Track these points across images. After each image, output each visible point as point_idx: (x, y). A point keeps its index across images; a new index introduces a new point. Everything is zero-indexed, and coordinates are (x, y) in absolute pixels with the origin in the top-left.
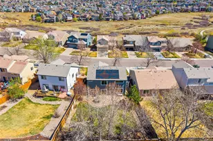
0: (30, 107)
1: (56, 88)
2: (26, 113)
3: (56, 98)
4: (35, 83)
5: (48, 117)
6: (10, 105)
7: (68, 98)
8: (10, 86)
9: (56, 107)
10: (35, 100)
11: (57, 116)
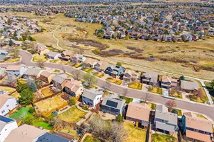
0: (76, 110)
1: (88, 104)
2: (74, 113)
3: (87, 109)
4: (81, 98)
5: (81, 118)
6: (69, 107)
7: (93, 111)
8: (71, 98)
9: (86, 113)
10: (79, 107)
11: (84, 118)
